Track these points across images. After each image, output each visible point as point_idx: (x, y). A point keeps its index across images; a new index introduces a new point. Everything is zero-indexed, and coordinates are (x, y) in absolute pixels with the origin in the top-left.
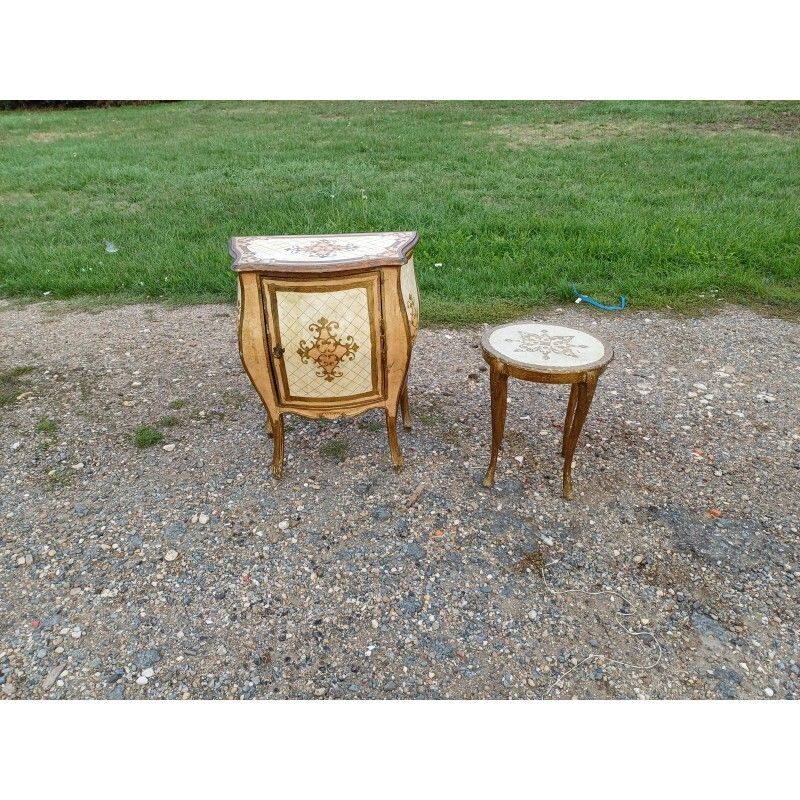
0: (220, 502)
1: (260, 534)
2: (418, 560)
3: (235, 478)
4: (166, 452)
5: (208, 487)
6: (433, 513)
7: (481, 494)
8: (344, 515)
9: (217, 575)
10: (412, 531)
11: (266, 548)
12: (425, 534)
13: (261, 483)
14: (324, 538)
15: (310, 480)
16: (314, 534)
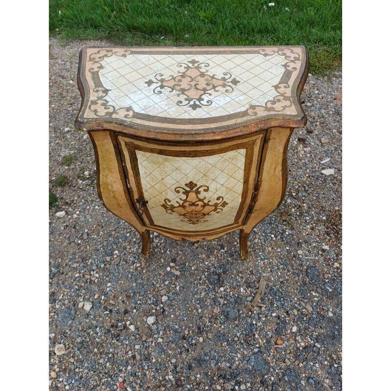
0: (101, 284)
1: (132, 328)
2: (263, 376)
3: (112, 254)
4: (59, 218)
5: (92, 264)
6: (274, 315)
7: (314, 294)
8: (200, 311)
9: (99, 376)
10: (257, 336)
11: (137, 347)
12: (268, 341)
13: (133, 263)
14: (184, 338)
15: (172, 264)
16: (176, 331)
